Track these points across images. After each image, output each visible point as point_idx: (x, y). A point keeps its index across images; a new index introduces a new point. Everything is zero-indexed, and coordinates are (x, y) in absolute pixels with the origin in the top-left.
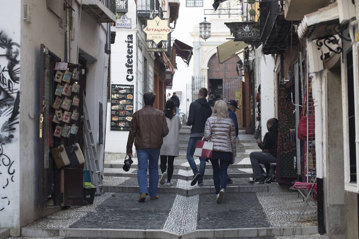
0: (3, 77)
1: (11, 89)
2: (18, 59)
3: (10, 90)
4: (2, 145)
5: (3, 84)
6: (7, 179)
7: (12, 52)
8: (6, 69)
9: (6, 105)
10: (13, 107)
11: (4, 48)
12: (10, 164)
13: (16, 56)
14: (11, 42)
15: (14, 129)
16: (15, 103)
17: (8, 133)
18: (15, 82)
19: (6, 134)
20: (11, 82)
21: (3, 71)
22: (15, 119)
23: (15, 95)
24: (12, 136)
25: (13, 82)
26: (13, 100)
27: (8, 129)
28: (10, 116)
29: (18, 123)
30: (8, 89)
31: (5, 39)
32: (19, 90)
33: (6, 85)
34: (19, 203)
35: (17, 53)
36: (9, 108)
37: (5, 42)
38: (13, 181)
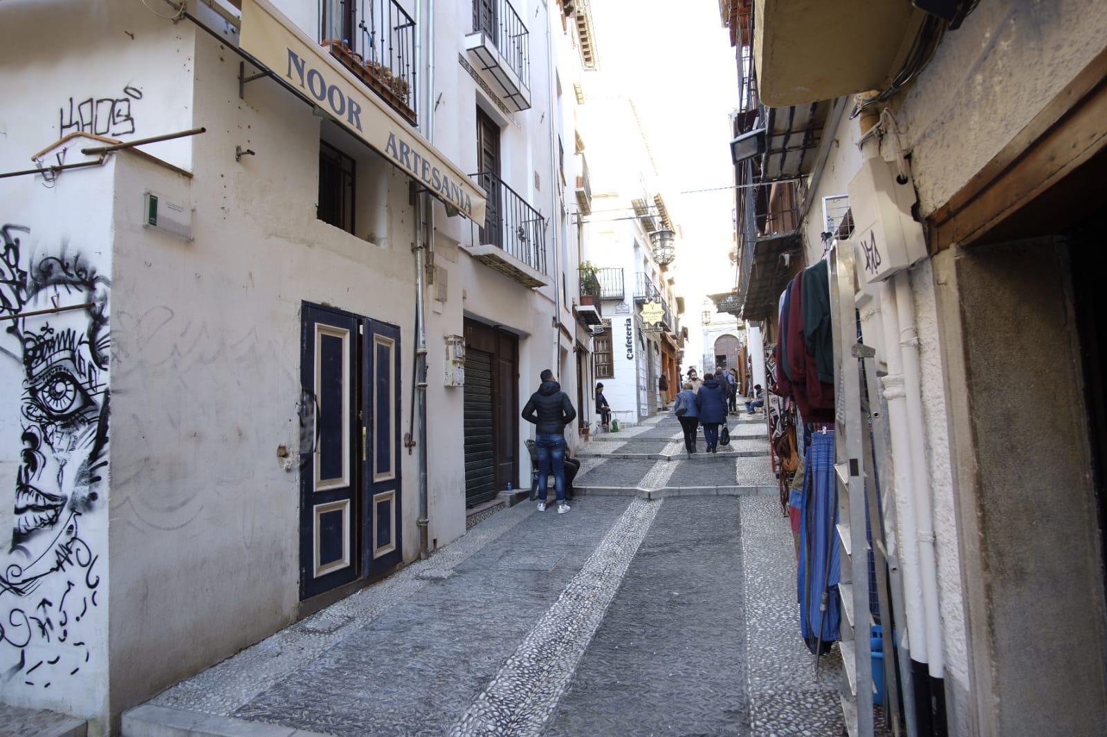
0: (80, 357)
1: (94, 384)
2: (106, 313)
3: (92, 388)
4: (77, 517)
5: (80, 373)
6: (85, 599)
7: (95, 298)
8: (85, 338)
9: (83, 422)
10: (96, 426)
11: (81, 291)
12: (90, 564)
13: (102, 307)
14: (95, 276)
15: (99, 478)
16: (100, 417)
17: (87, 488)
18: (100, 367)
19: (84, 491)
20: (93, 368)
21: (80, 343)
22: (100, 454)
23: (99, 399)
24: (93, 496)
25: (96, 368)
26: (96, 410)
27: (88, 479)
28: (90, 449)
29: (105, 463)
30: (87, 386)
31: (84, 270)
32: (108, 385)
33: (85, 375)
34: (107, 659)
35: (104, 299)
36: (89, 429)
37: (84, 276)
38: (95, 604)
